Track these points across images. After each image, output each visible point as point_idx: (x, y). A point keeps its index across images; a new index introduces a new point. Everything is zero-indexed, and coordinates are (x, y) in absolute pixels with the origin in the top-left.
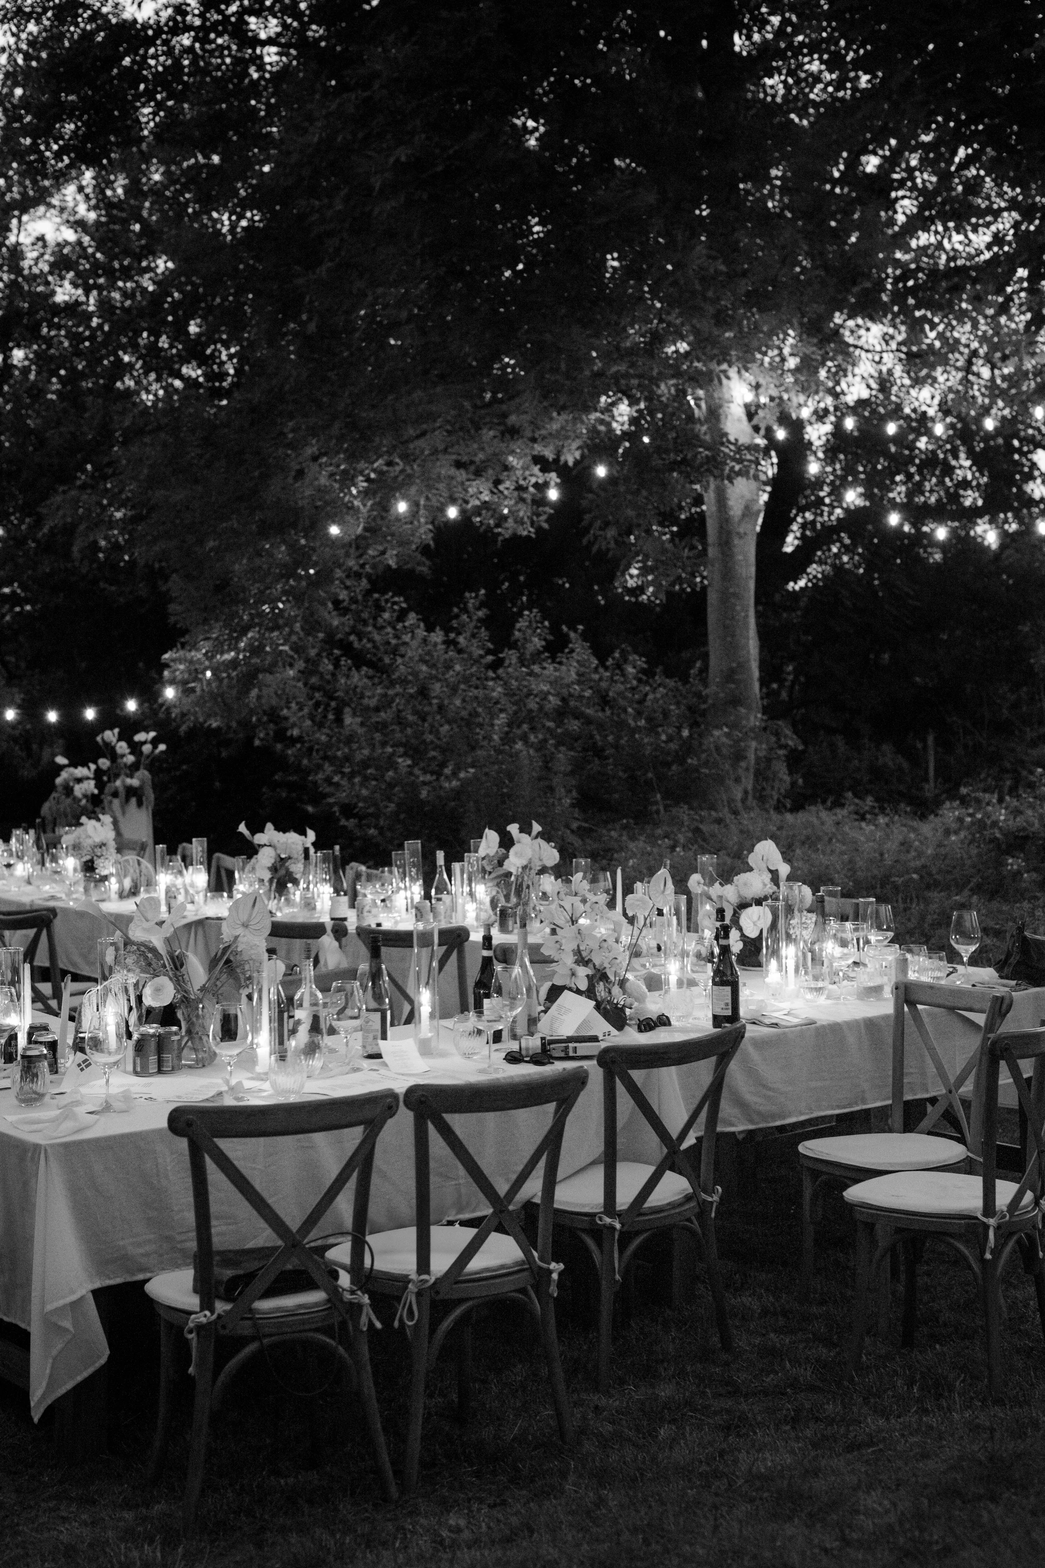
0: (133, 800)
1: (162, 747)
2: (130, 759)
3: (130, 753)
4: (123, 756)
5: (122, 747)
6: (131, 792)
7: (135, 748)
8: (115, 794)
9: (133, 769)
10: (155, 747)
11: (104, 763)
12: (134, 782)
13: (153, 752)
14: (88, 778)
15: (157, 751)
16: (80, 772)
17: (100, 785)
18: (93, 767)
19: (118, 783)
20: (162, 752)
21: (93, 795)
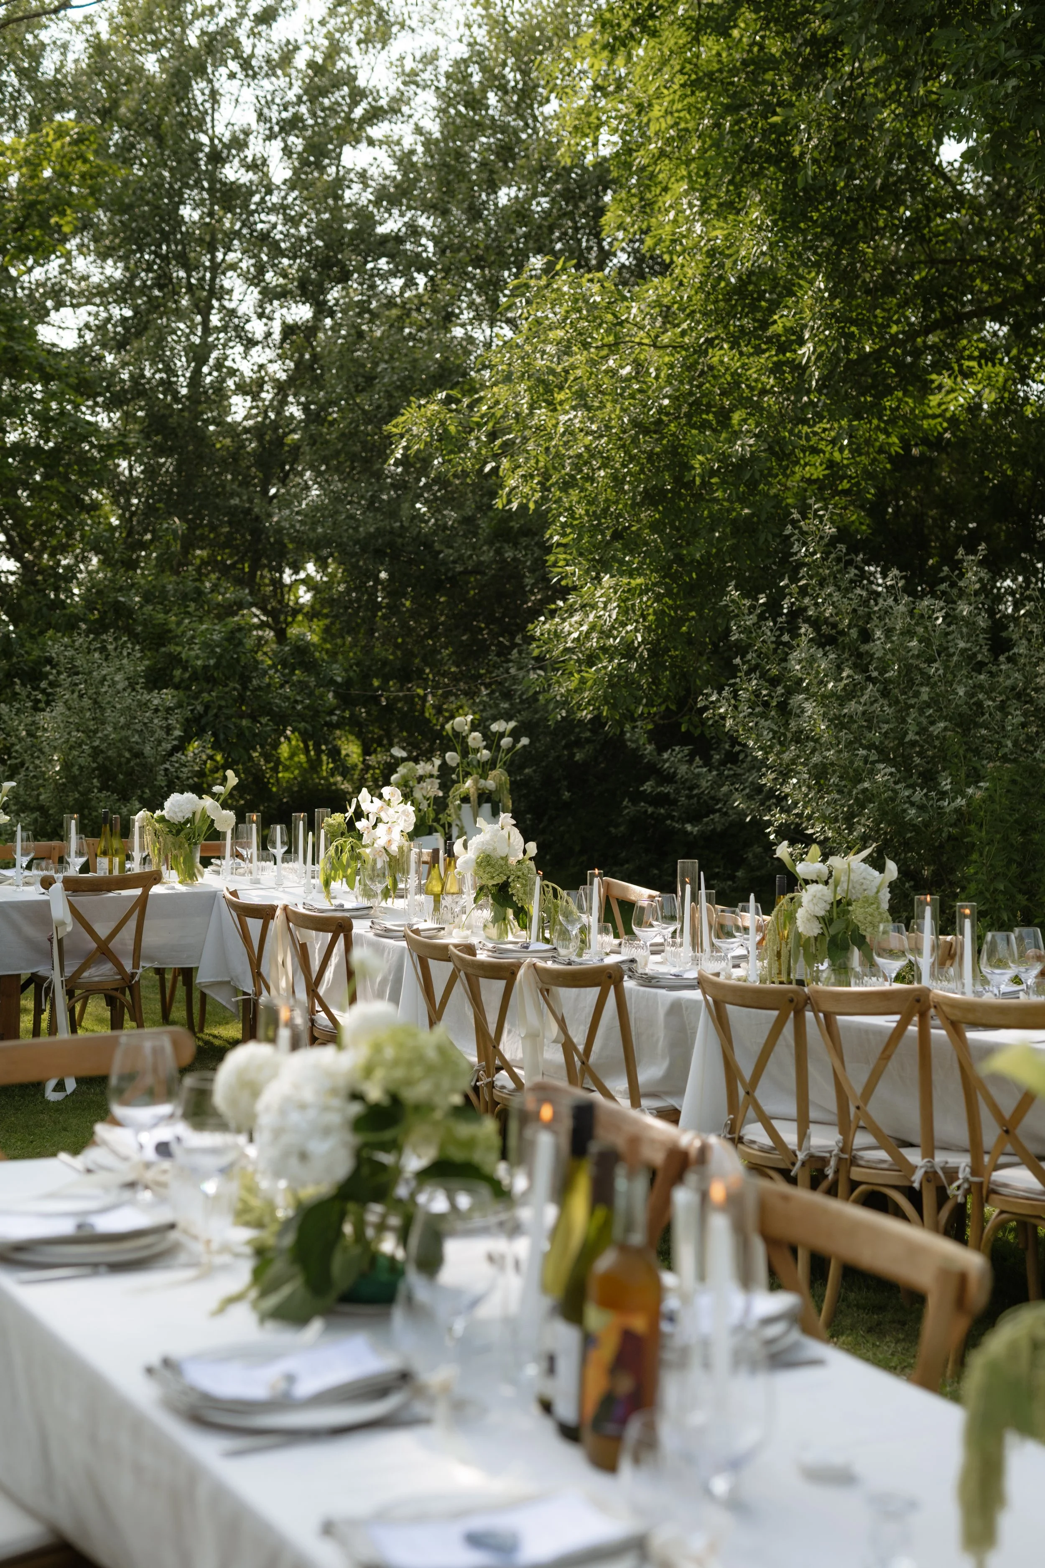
0: (487, 807)
1: (525, 741)
2: (485, 754)
3: (485, 747)
4: (477, 750)
5: (475, 739)
6: (484, 797)
7: (492, 741)
8: (465, 799)
9: (486, 768)
10: (517, 740)
11: (452, 758)
12: (490, 784)
13: (514, 746)
14: (431, 776)
15: (519, 746)
16: (422, 768)
17: (446, 786)
18: (437, 762)
19: (469, 783)
20: (524, 746)
21: (436, 798)
